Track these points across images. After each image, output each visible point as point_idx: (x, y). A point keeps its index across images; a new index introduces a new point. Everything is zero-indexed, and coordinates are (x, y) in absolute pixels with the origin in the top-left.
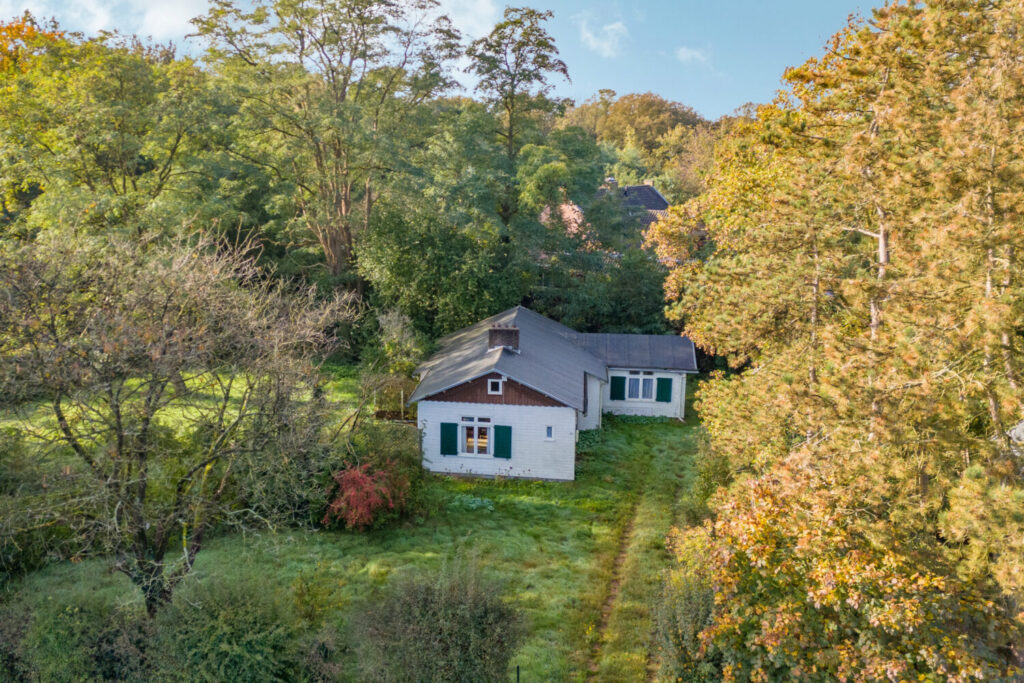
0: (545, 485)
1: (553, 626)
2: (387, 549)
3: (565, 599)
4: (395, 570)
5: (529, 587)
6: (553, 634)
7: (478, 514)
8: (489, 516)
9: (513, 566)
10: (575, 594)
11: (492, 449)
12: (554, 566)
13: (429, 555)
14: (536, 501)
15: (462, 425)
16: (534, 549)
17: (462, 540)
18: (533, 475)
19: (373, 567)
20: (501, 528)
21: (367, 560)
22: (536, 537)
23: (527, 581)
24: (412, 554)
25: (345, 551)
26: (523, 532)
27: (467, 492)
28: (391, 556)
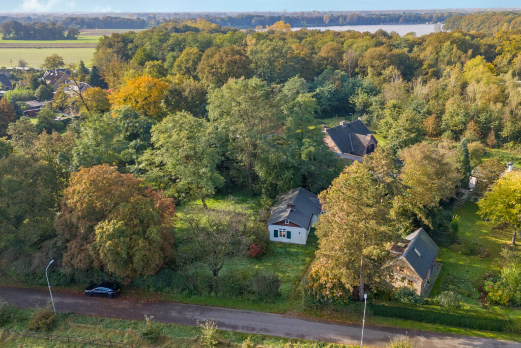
0: (298, 246)
1: (291, 281)
2: (260, 262)
3: (295, 275)
4: (261, 268)
5: (288, 273)
6: (291, 283)
7: (281, 254)
8: (283, 255)
9: (286, 267)
10: (297, 274)
11: (286, 236)
12: (295, 268)
13: (269, 264)
14: (295, 250)
15: (279, 230)
16: (292, 263)
17: (276, 260)
18: (296, 243)
19: (257, 267)
20: (286, 257)
21: (255, 265)
22: (293, 260)
23: (288, 271)
24: (265, 264)
25: (251, 263)
26: (290, 259)
27: (279, 247)
28: (261, 264)
